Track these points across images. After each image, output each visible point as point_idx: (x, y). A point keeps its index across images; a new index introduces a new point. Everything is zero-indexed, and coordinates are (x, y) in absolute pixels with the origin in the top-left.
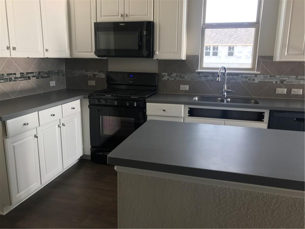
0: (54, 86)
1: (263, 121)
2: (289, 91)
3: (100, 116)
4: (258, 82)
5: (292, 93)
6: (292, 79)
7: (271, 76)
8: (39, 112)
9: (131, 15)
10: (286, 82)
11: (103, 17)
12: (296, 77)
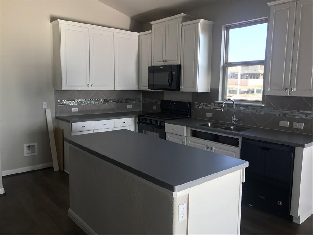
0: (131, 109)
1: (238, 146)
2: (291, 125)
3: (144, 131)
4: (264, 114)
5: (294, 127)
6: (293, 113)
7: (274, 109)
8: (95, 121)
9: (169, 61)
10: (288, 116)
11: (155, 63)
12: (298, 111)
